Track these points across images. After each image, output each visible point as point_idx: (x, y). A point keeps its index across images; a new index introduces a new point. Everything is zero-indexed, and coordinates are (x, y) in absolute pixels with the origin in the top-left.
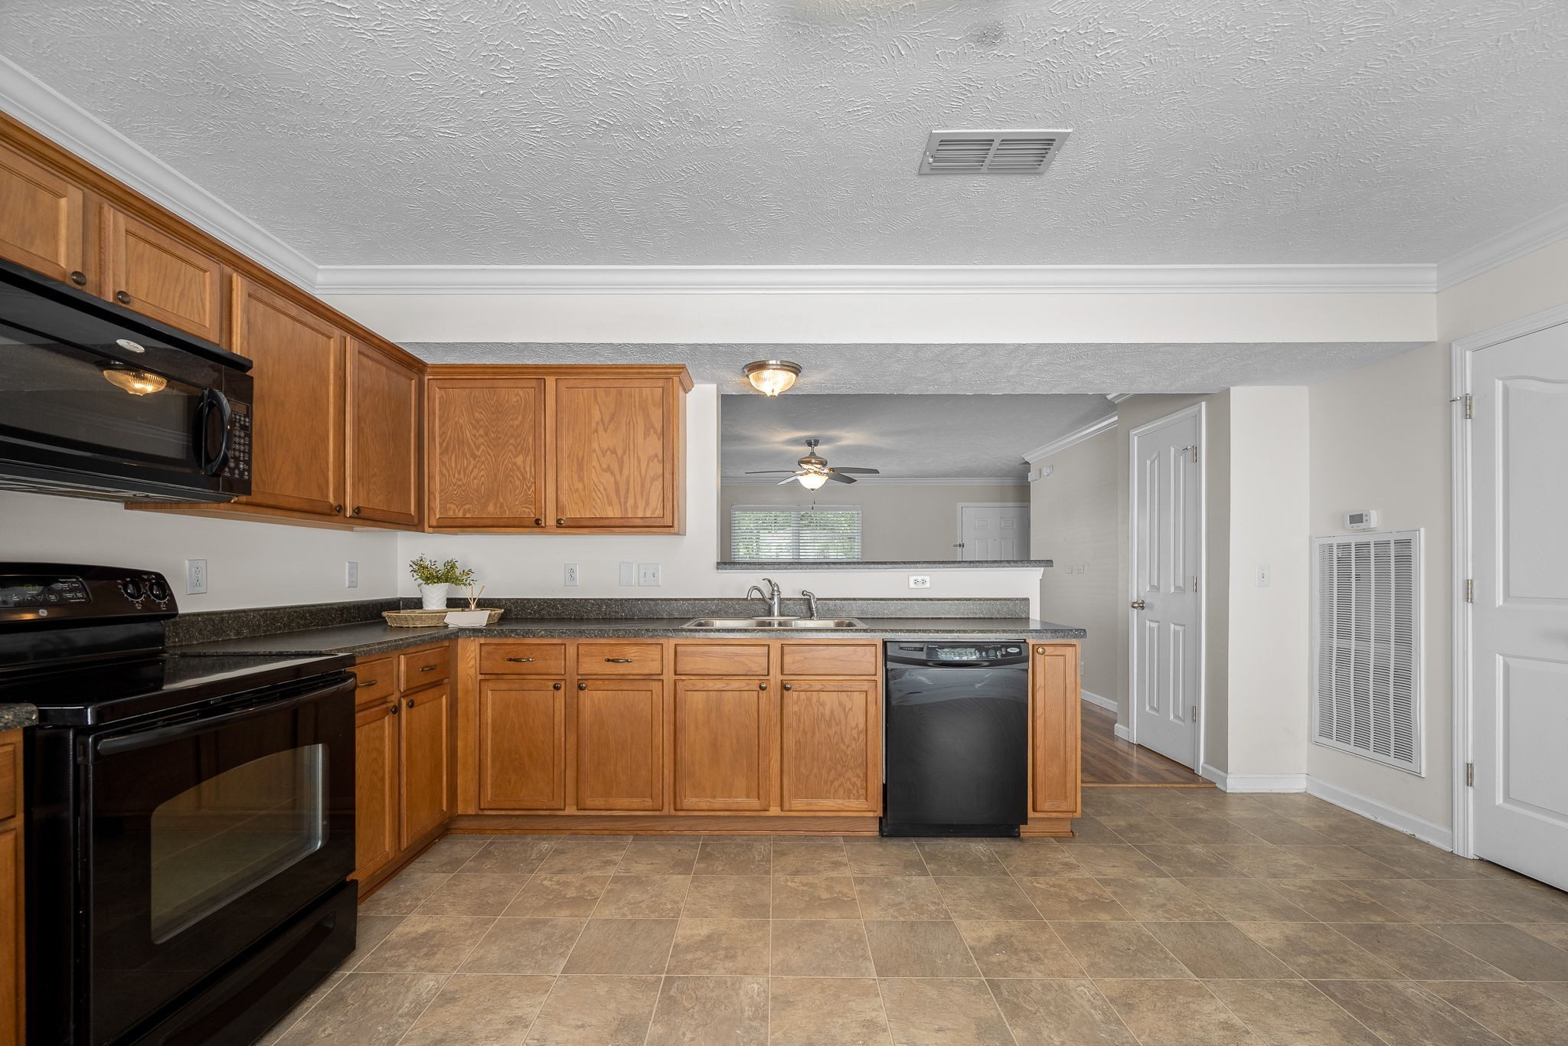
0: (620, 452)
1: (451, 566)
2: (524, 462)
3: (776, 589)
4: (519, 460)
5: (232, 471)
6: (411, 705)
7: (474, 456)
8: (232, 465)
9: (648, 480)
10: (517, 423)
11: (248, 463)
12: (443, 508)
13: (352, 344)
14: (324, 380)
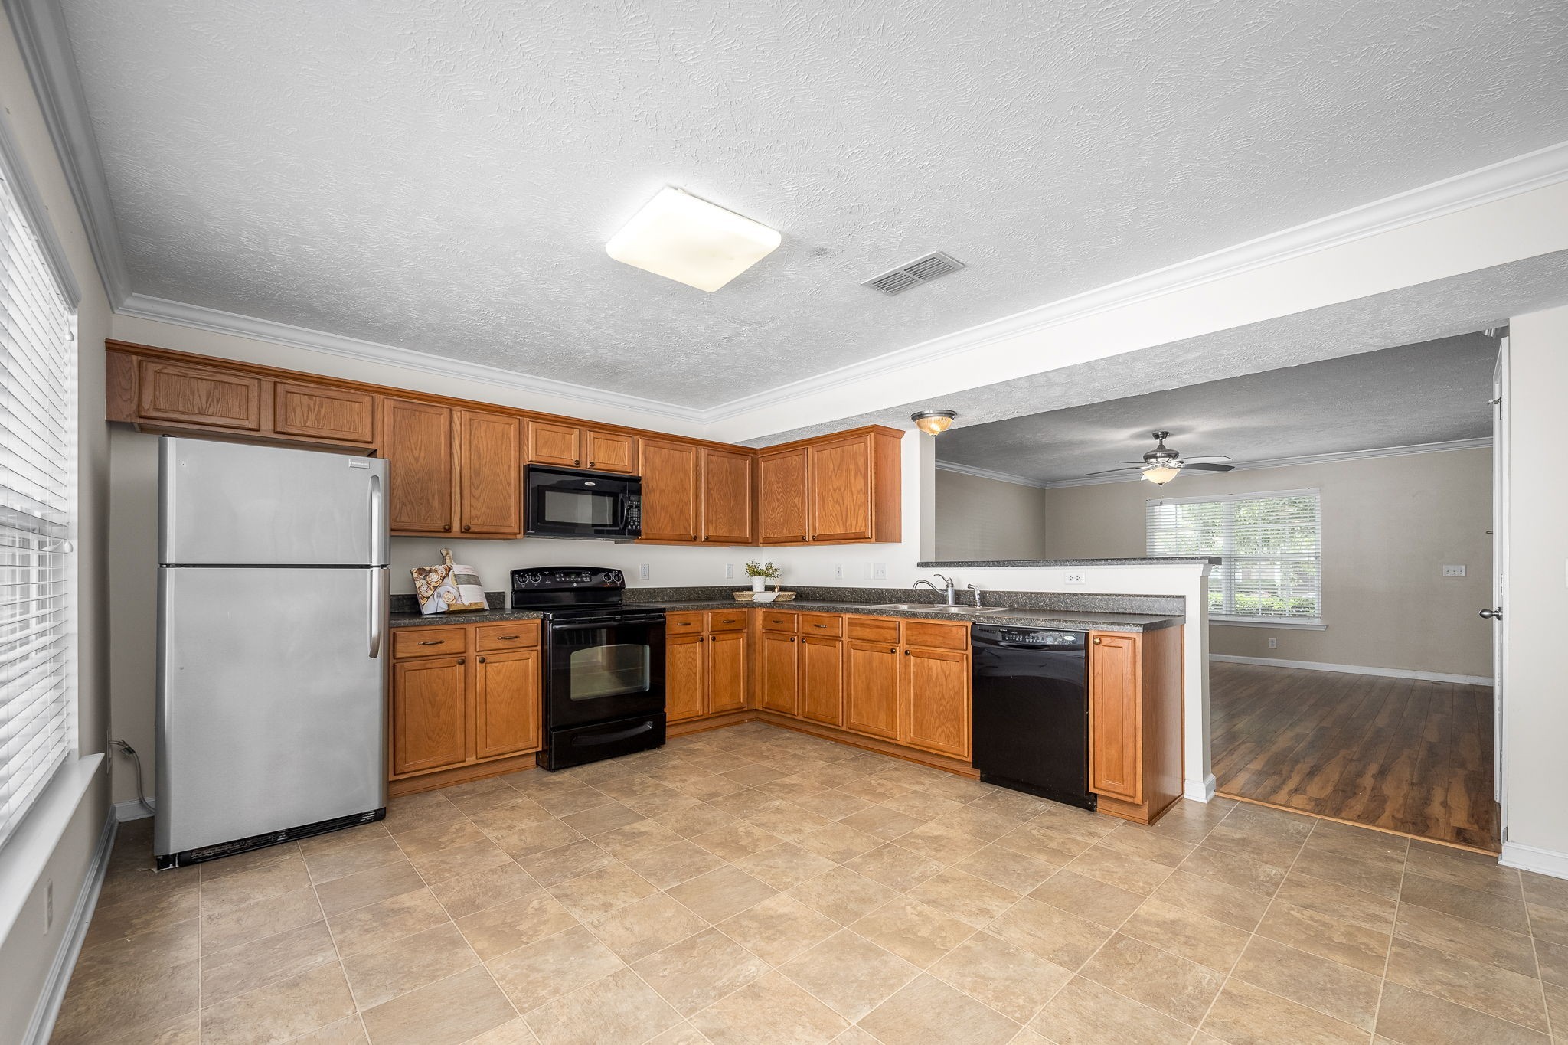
0: (843, 489)
1: (770, 566)
2: (799, 501)
3: (950, 582)
4: (796, 500)
5: (632, 526)
6: (714, 639)
7: (778, 500)
8: (632, 524)
9: (857, 508)
10: (795, 477)
11: (639, 522)
12: (766, 533)
13: (704, 452)
14: (687, 474)
